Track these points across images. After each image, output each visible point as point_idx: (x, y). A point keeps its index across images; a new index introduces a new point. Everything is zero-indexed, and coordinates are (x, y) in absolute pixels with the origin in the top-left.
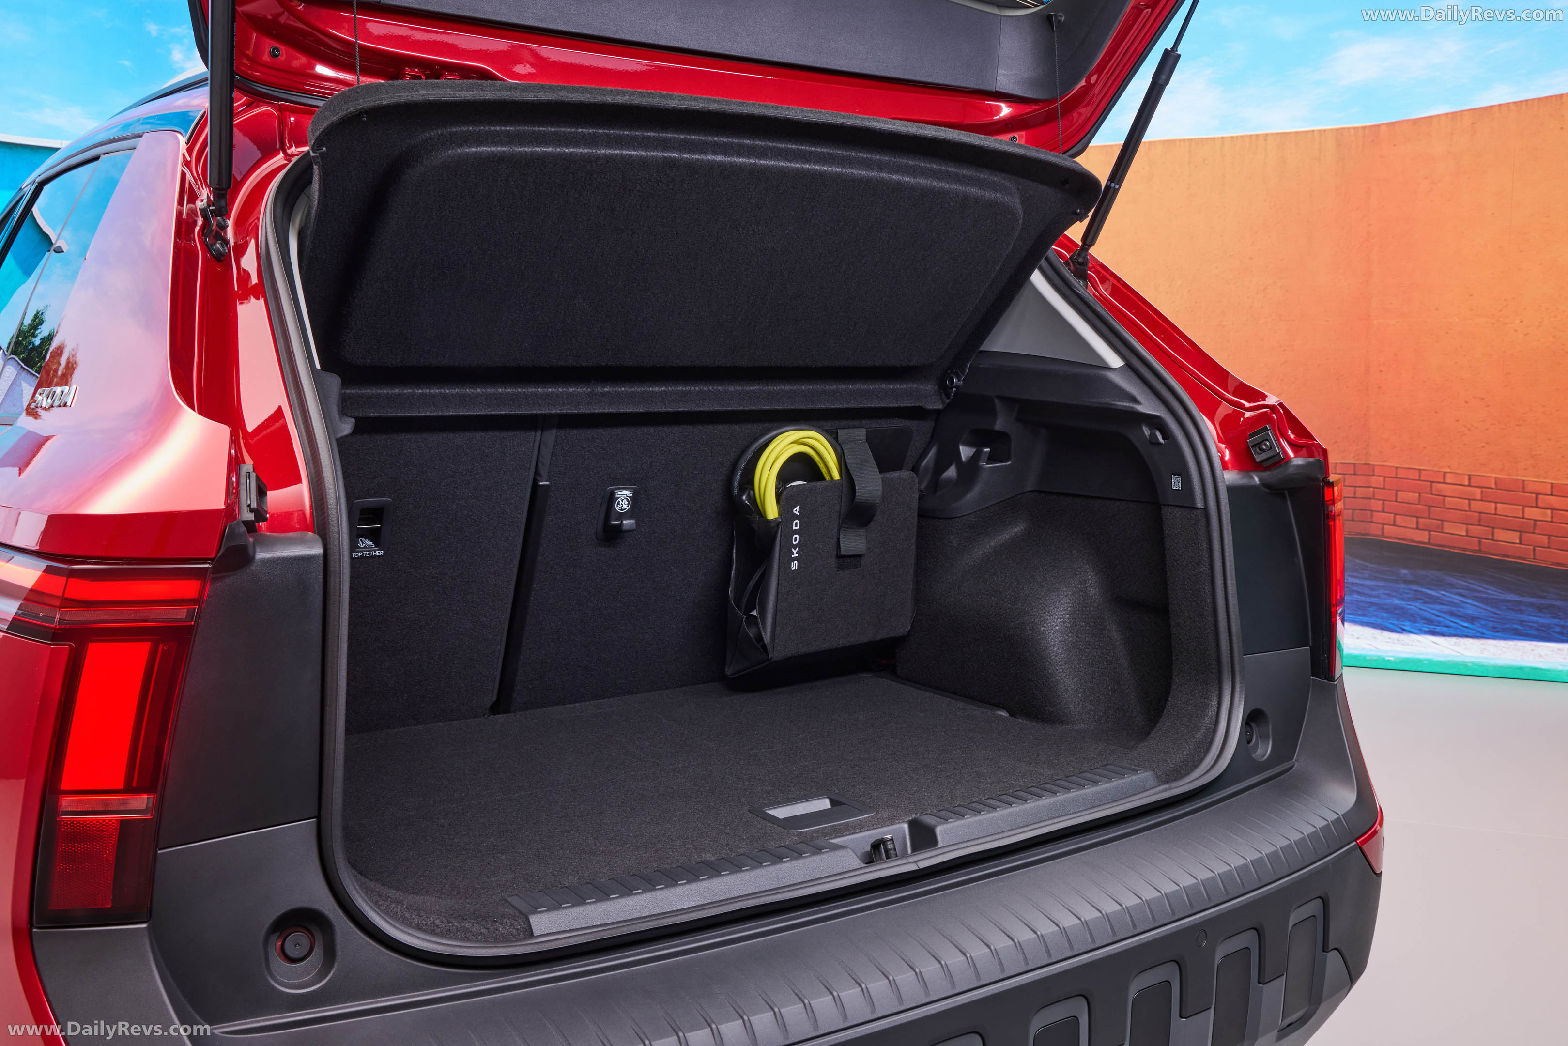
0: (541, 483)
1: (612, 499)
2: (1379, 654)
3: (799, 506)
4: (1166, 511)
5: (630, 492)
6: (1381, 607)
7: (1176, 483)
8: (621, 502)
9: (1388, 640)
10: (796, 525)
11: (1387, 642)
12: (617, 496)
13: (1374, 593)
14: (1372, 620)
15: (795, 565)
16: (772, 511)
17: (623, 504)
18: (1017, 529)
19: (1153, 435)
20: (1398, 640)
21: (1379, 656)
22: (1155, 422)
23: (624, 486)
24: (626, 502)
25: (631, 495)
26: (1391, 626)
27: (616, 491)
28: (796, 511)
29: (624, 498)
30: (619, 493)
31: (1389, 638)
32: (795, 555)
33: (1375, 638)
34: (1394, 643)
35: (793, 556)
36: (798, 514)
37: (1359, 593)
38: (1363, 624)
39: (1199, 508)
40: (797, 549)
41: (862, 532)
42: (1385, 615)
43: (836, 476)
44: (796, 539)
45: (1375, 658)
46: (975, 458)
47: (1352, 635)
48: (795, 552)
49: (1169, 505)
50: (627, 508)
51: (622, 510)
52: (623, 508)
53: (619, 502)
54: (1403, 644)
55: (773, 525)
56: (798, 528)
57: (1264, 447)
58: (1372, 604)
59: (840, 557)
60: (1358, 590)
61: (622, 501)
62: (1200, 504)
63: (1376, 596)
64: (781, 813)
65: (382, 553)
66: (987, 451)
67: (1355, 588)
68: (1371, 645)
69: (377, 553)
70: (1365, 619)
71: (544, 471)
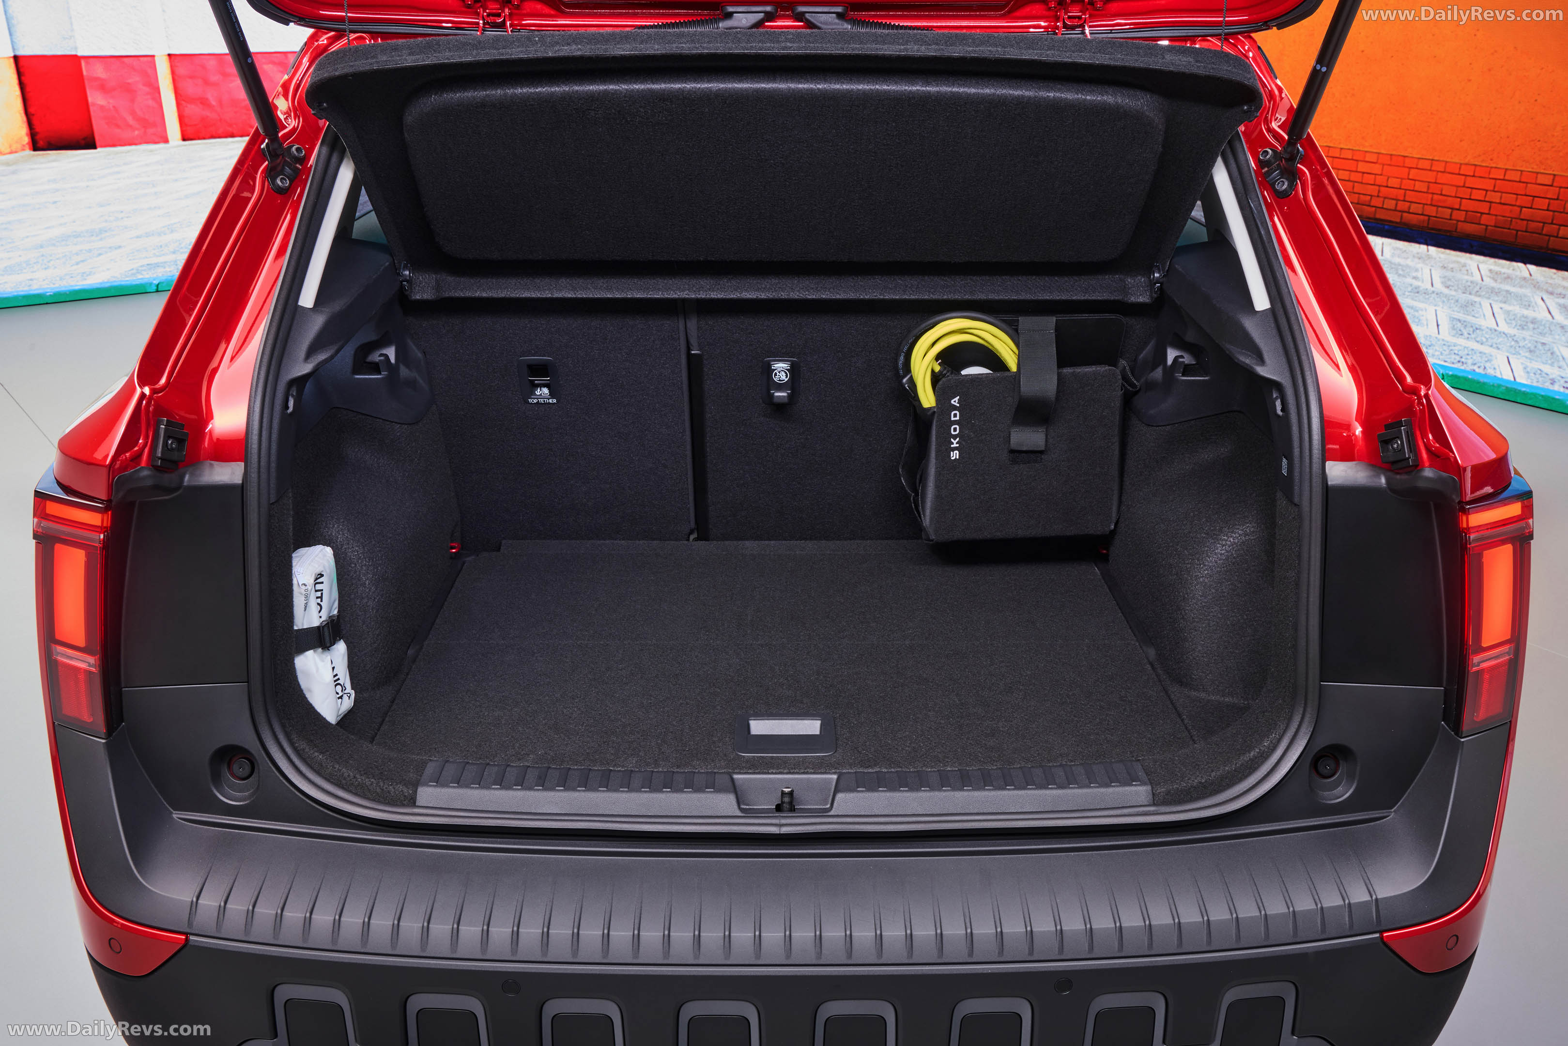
0: (693, 352)
1: (768, 371)
3: (958, 397)
5: (787, 365)
7: (1285, 467)
8: (778, 374)
10: (955, 416)
12: (773, 368)
15: (955, 455)
16: (927, 398)
17: (781, 375)
23: (781, 357)
24: (784, 374)
25: (789, 368)
27: (772, 363)
28: (955, 401)
29: (781, 370)
30: (775, 365)
32: (955, 445)
35: (952, 446)
36: (958, 405)
39: (1295, 504)
40: (958, 439)
41: (1042, 430)
43: (1013, 367)
44: (955, 430)
48: (955, 442)
50: (786, 380)
51: (780, 380)
52: (781, 379)
53: (776, 373)
55: (929, 413)
56: (958, 418)
57: (1395, 446)
59: (1012, 451)
61: (779, 372)
62: (1296, 500)
64: (759, 727)
65: (555, 401)
66: (1184, 361)
69: (550, 401)
71: (694, 341)
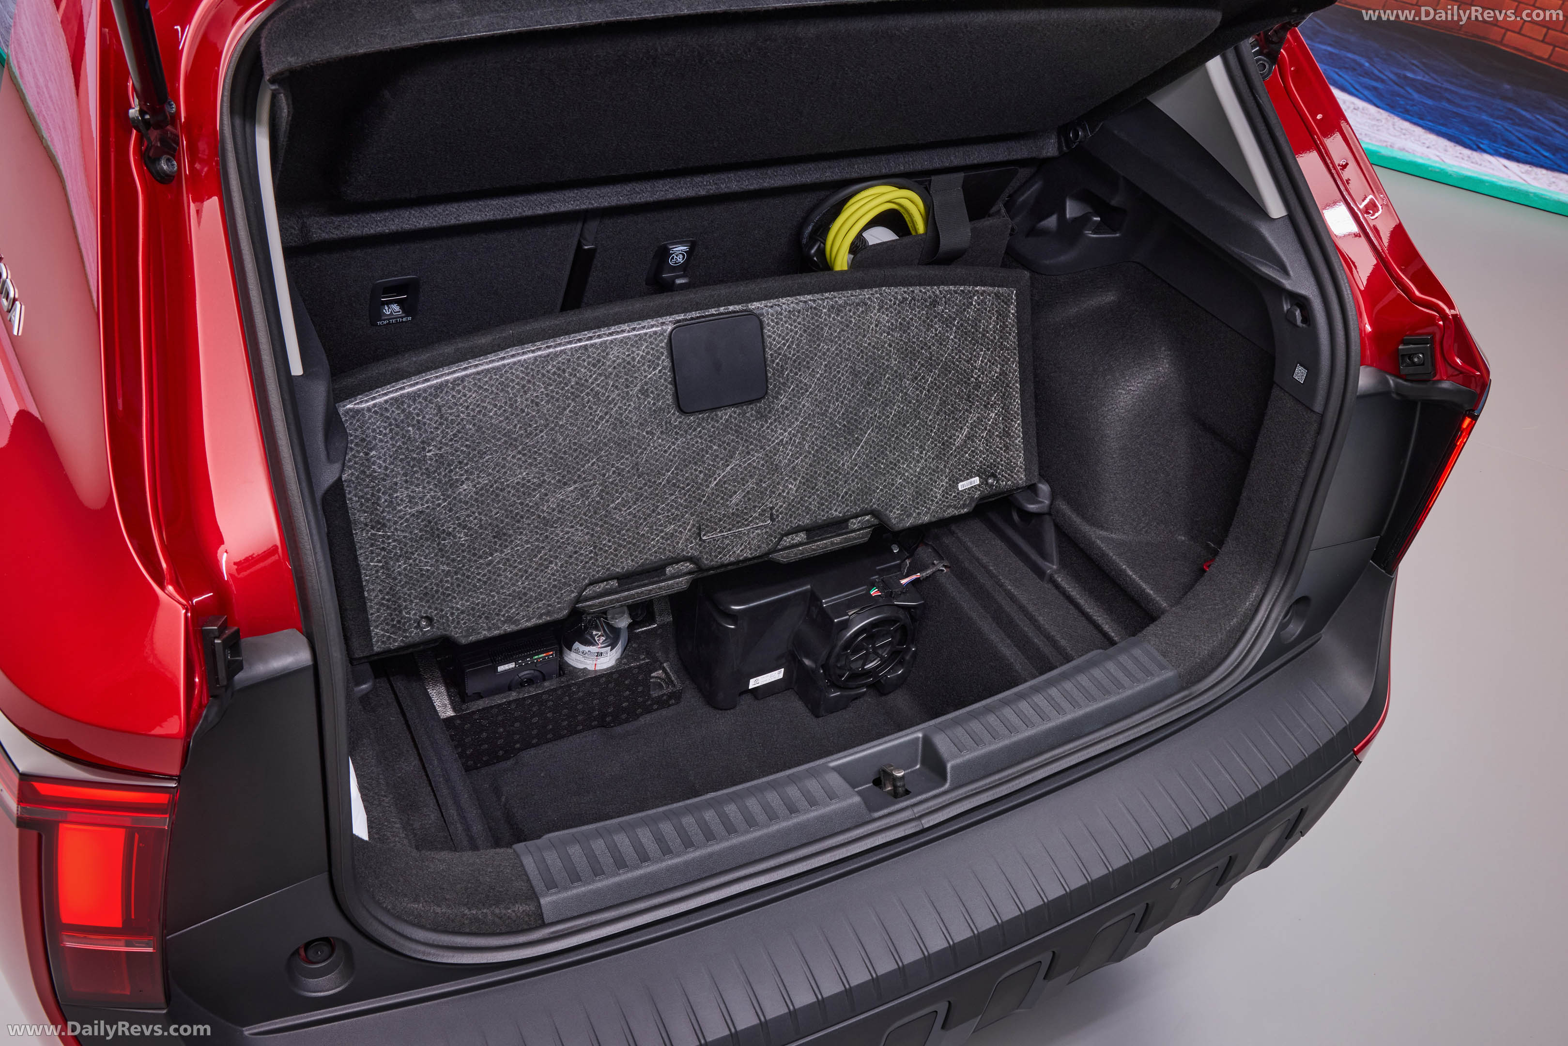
0: (586, 248)
1: (664, 253)
2: (1443, 167)
4: (1276, 392)
5: (686, 248)
6: (1465, 120)
7: (1300, 374)
8: (674, 256)
9: (1458, 155)
11: (1457, 157)
12: (669, 251)
13: (1464, 103)
14: (1450, 132)
16: (842, 265)
17: (677, 257)
18: (1109, 298)
19: (1291, 312)
20: (1469, 157)
21: (1442, 170)
22: (1301, 302)
24: (681, 256)
26: (1468, 142)
29: (678, 252)
30: (672, 249)
31: (1460, 153)
33: (1446, 150)
34: (1463, 159)
37: (1449, 101)
38: (1439, 134)
39: (1314, 412)
42: (1467, 129)
43: (921, 228)
45: (1437, 170)
46: (1082, 221)
47: (1424, 143)
49: (1282, 389)
50: (683, 261)
51: (675, 262)
52: (677, 262)
53: (672, 256)
54: (1472, 162)
57: (1416, 360)
58: (1457, 115)
60: (1449, 97)
61: (676, 255)
62: (1318, 407)
63: (1466, 108)
65: (410, 319)
66: (1096, 221)
67: (1447, 95)
68: (1438, 156)
70: (1444, 129)
71: (588, 241)
